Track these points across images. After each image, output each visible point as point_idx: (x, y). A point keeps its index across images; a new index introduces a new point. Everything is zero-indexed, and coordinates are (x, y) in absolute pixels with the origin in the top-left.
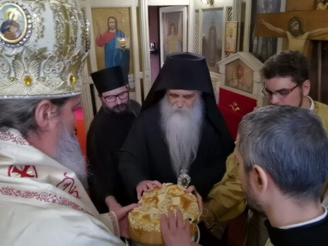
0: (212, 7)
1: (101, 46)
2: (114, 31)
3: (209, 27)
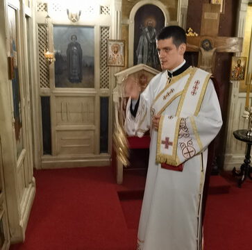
0: (75, 24)
3: (68, 43)
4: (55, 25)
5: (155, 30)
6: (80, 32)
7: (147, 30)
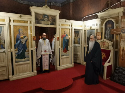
0: (91, 29)
1: (62, 38)
2: (65, 34)
4: (87, 30)
5: (111, 28)
6: (92, 31)
7: (108, 28)
